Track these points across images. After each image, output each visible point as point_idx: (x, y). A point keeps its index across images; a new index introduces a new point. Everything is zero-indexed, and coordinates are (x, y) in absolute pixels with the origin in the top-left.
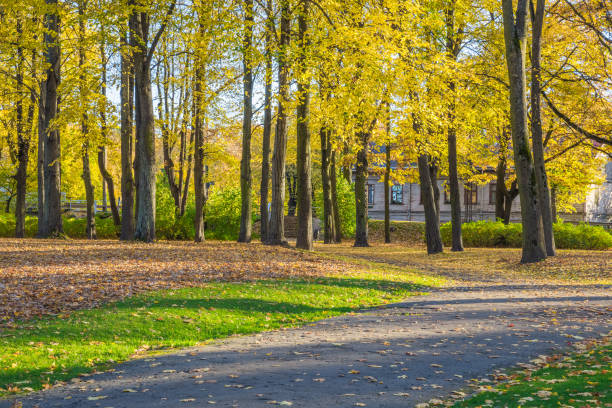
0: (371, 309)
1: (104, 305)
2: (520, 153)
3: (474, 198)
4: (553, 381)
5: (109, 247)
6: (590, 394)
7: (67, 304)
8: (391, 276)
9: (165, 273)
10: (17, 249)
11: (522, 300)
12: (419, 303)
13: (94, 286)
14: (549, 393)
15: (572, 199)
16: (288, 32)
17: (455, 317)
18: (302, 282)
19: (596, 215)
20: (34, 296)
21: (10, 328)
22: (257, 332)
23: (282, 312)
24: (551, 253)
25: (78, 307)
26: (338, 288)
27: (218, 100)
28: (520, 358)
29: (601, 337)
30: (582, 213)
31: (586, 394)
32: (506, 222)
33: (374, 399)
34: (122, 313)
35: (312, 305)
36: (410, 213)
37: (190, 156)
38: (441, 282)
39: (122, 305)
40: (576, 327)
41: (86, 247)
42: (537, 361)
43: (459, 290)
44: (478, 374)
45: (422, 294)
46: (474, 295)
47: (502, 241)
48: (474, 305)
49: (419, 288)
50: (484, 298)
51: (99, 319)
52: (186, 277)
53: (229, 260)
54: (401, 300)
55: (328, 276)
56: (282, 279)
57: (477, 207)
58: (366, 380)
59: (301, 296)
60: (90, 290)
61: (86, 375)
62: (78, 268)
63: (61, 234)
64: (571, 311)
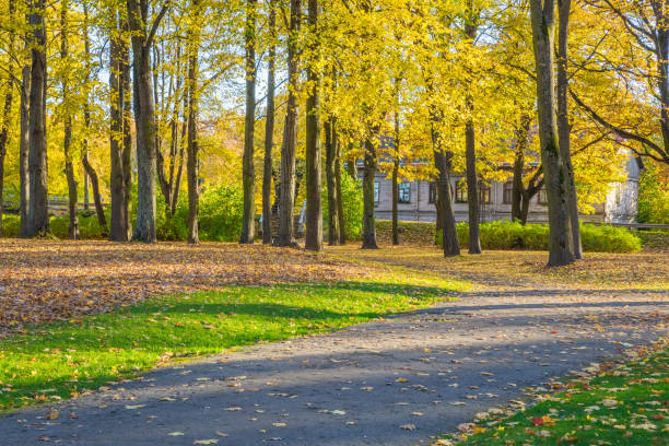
0: (399, 315)
1: (116, 310)
2: (548, 149)
3: (487, 197)
4: (615, 389)
5: (107, 248)
6: (658, 403)
7: (77, 308)
8: (415, 280)
9: (176, 275)
10: (7, 250)
11: (558, 305)
12: (451, 309)
13: (103, 289)
14: (615, 402)
15: (591, 198)
16: (299, 15)
17: (492, 323)
18: (323, 286)
19: (616, 215)
20: (39, 300)
21: (20, 333)
22: (284, 339)
23: (306, 317)
24: (578, 256)
25: (89, 312)
26: (361, 293)
27: (214, 89)
28: (571, 366)
29: (651, 344)
30: (601, 213)
31: (654, 403)
32: (523, 223)
33: (430, 408)
34: (138, 318)
35: (337, 311)
36: (418, 213)
37: (182, 151)
38: (468, 287)
39: (135, 310)
40: (621, 334)
41: (82, 248)
42: (590, 369)
43: (488, 294)
44: (532, 382)
45: (450, 299)
46: (507, 300)
47: (519, 243)
48: (508, 311)
49: (446, 292)
50: (518, 303)
51: (114, 324)
52: (199, 280)
53: (240, 263)
54: (429, 306)
55: (349, 280)
56: (300, 283)
57: (491, 206)
58: (417, 389)
59: (324, 301)
60: (98, 294)
61: (114, 383)
62: (79, 271)
63: (48, 235)
64: (614, 318)
